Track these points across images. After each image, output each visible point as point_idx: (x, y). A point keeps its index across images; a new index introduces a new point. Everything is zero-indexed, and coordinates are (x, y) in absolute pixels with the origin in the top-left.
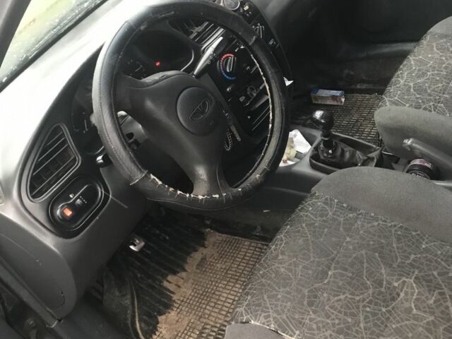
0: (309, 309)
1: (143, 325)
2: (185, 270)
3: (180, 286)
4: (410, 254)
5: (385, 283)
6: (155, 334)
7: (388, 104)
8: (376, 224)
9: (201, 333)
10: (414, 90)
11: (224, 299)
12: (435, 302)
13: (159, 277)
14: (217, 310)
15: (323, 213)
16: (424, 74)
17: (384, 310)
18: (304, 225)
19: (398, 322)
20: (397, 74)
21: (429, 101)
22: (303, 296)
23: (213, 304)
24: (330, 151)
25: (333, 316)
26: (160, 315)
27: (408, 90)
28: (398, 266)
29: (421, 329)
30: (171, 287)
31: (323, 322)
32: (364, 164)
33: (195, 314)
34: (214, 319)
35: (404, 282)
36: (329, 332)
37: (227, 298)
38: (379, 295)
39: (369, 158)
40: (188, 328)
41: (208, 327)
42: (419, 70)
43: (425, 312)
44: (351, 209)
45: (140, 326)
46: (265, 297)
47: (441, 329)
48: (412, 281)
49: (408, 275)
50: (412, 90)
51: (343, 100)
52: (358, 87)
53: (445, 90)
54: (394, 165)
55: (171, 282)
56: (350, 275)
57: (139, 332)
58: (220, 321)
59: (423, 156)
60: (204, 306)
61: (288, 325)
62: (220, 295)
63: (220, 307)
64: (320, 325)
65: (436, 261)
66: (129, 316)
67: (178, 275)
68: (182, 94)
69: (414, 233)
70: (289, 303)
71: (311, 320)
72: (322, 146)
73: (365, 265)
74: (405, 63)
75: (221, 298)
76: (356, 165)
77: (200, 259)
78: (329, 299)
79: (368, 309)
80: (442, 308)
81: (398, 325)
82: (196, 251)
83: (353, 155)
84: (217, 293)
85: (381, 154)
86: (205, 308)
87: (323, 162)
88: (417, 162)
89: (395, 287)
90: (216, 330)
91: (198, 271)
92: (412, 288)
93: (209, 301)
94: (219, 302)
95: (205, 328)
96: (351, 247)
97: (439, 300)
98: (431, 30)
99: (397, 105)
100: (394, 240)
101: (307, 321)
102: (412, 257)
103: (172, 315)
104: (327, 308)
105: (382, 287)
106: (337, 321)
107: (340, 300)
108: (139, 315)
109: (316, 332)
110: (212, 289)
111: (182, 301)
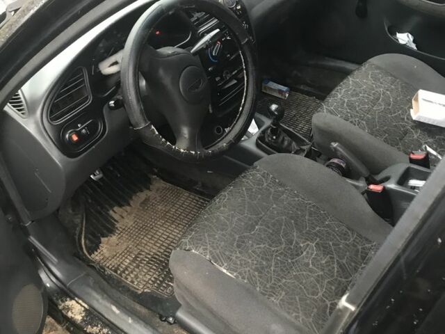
0: (237, 249)
1: (87, 242)
2: (129, 205)
3: (123, 217)
4: (317, 226)
5: (294, 242)
6: (97, 251)
7: (325, 111)
8: (297, 199)
9: (136, 257)
10: (347, 105)
11: (160, 234)
12: (326, 263)
13: (107, 206)
14: (153, 242)
15: (260, 183)
16: (357, 95)
17: (290, 261)
18: (244, 189)
19: (298, 271)
20: (336, 88)
21: (356, 116)
22: (234, 240)
23: (150, 237)
24: (274, 137)
25: (253, 258)
26: (103, 237)
27: (343, 104)
28: (306, 233)
29: (312, 279)
30: (116, 217)
31: (245, 261)
32: (296, 153)
33: (133, 241)
34: (148, 248)
35: (308, 245)
36: (248, 268)
37: (163, 234)
38: (288, 249)
39: (301, 149)
40: (126, 251)
41: (143, 253)
42: (354, 90)
43: (318, 268)
44: (281, 185)
45: (85, 242)
46: (206, 235)
47: (326, 281)
48: (314, 245)
49: (312, 240)
50: (345, 105)
51: (287, 95)
52: (302, 87)
53: (369, 111)
54: (317, 159)
55: (116, 213)
56: (271, 231)
57: (84, 246)
58: (154, 251)
59: (342, 158)
60: (142, 237)
61: (219, 258)
62: (157, 231)
63: (156, 240)
64: (243, 262)
65: (333, 235)
66: (77, 233)
67: (124, 208)
68: (186, 70)
69: (322, 212)
70: (223, 243)
71: (237, 257)
72: (269, 131)
73: (283, 227)
74: (345, 81)
75: (158, 233)
76: (290, 152)
77: (144, 199)
78: (252, 246)
79: (279, 258)
80: (330, 268)
81: (298, 274)
82: (142, 191)
83: (290, 144)
84: (154, 228)
85: (311, 149)
86: (143, 239)
87: (267, 144)
88: (336, 161)
89: (300, 247)
90: (149, 257)
91: (141, 208)
92: (313, 250)
93: (147, 234)
94: (156, 236)
95: (141, 254)
96: (275, 212)
97: (329, 262)
98: (370, 60)
99: (331, 113)
100: (308, 214)
101: (234, 258)
102: (318, 228)
103: (114, 239)
104: (250, 251)
105: (291, 244)
106: (255, 262)
107: (260, 248)
108: (85, 234)
109: (239, 267)
110: (151, 225)
111: (124, 229)
